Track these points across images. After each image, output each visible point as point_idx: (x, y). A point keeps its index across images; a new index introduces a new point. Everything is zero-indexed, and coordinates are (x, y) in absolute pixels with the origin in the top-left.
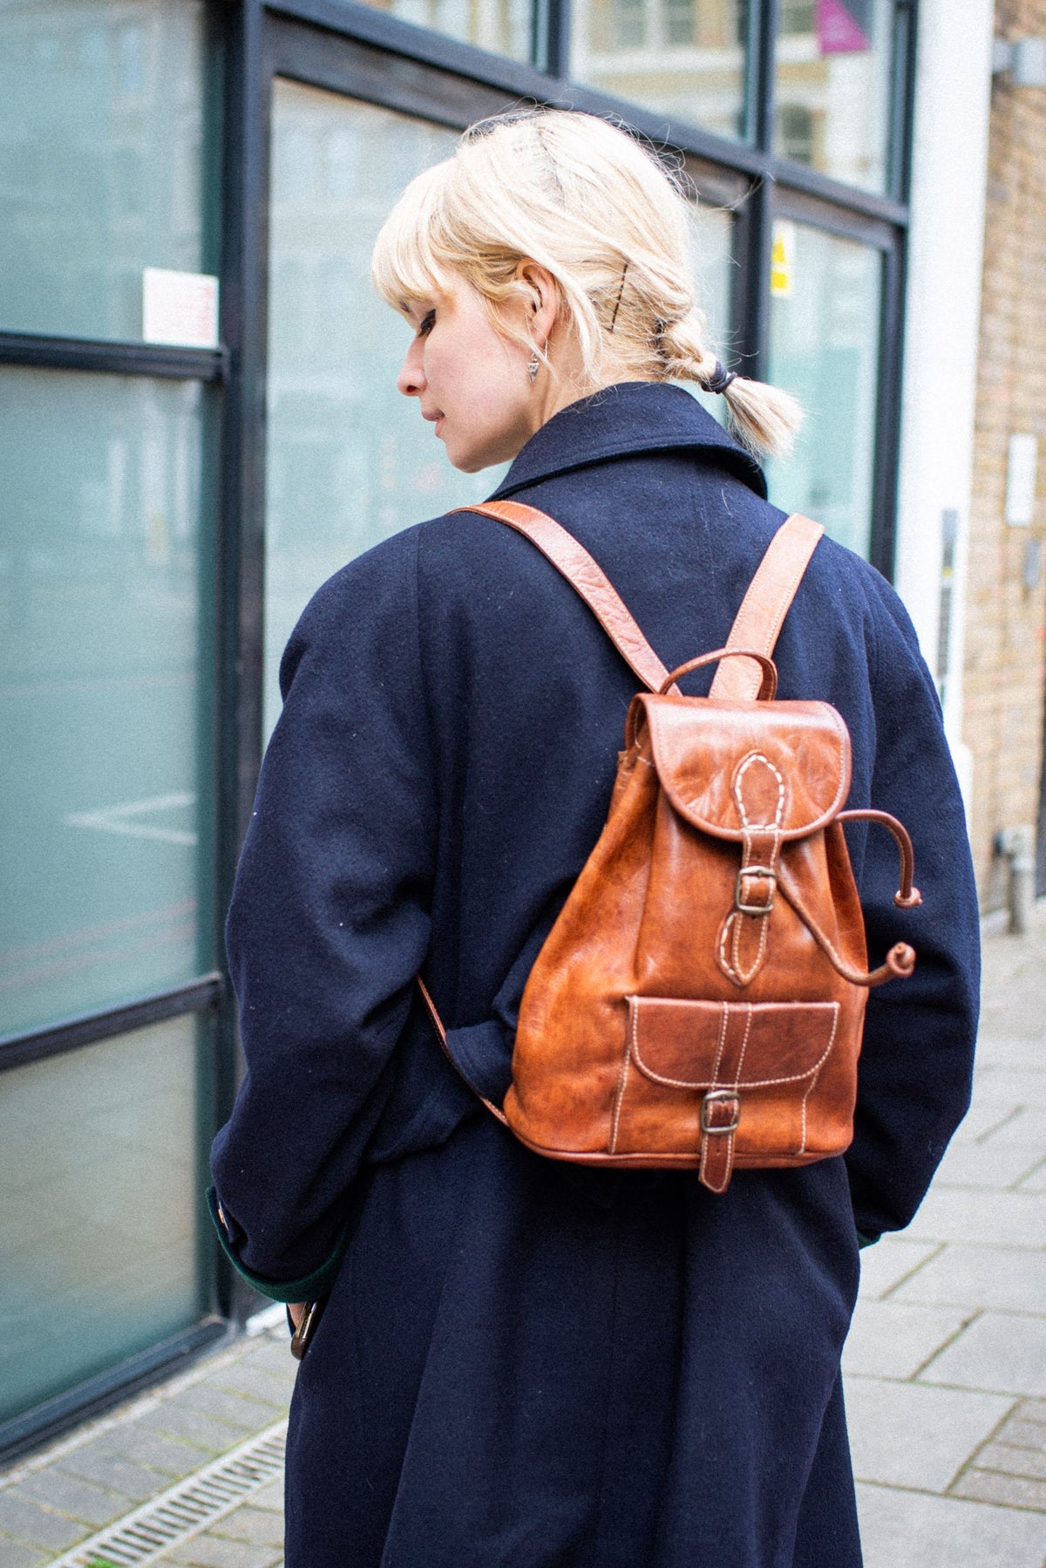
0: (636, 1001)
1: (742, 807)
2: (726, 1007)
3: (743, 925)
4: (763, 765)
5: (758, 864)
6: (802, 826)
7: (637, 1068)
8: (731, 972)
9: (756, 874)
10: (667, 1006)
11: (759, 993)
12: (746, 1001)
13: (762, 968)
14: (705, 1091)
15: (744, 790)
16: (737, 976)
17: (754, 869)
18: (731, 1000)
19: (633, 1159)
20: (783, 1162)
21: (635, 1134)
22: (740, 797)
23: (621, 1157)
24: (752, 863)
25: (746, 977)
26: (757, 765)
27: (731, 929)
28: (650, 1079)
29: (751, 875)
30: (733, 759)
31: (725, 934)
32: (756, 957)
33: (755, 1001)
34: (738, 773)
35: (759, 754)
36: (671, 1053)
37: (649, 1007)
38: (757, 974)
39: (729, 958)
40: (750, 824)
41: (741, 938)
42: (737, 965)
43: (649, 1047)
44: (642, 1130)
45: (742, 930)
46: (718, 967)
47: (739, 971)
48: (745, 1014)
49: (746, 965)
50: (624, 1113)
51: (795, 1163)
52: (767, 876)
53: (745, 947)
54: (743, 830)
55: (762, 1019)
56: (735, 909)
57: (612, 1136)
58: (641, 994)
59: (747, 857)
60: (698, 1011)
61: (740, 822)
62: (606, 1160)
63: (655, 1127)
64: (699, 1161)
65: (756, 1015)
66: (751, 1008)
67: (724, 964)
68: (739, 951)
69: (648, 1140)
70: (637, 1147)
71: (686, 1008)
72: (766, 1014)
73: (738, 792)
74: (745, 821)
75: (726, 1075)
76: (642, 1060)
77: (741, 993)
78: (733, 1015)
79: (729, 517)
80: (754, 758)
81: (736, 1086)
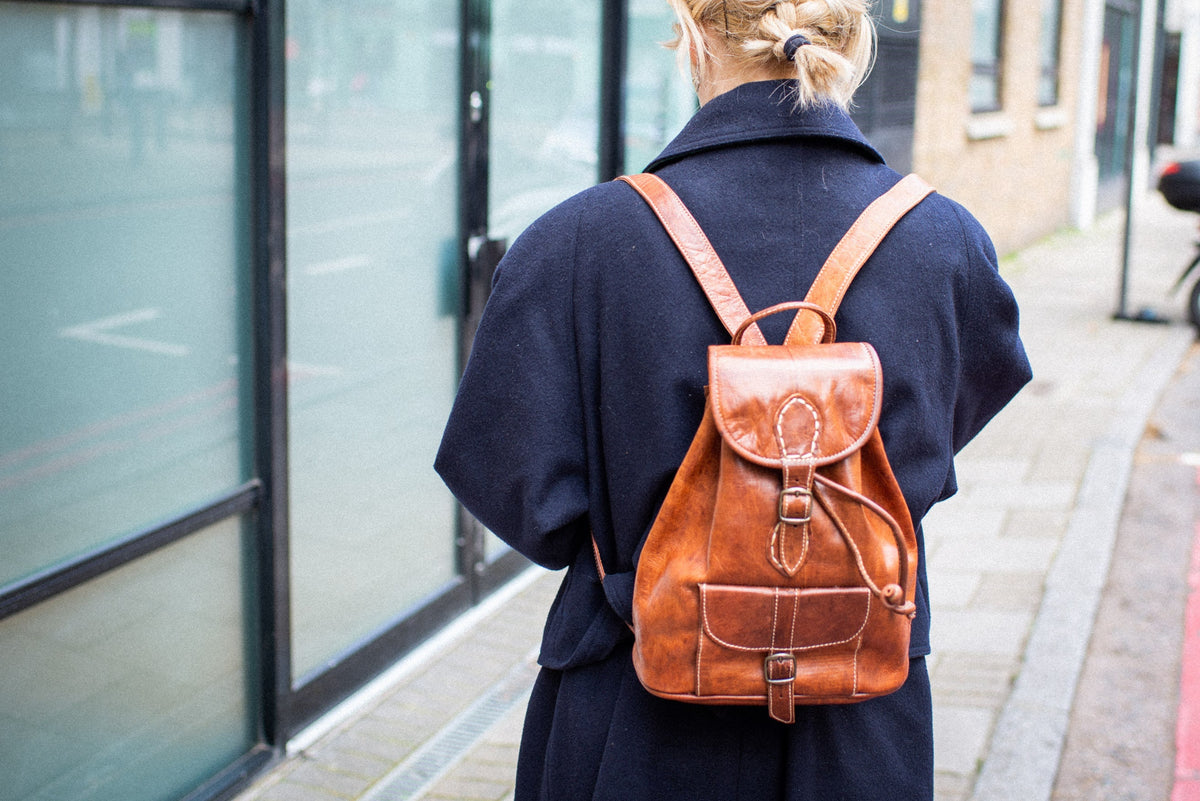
0: (704, 588)
1: (782, 440)
2: (778, 592)
3: (786, 531)
4: (803, 406)
5: (797, 486)
6: (834, 454)
7: (709, 638)
8: (780, 566)
9: (795, 494)
10: (730, 592)
11: (805, 582)
12: (794, 587)
13: (806, 562)
14: (766, 654)
15: (784, 426)
16: (784, 570)
17: (793, 490)
18: (782, 587)
19: (715, 699)
20: (841, 701)
21: (714, 683)
22: (780, 433)
23: (705, 698)
24: (792, 485)
25: (791, 570)
26: (797, 406)
27: (778, 533)
28: (719, 645)
29: (790, 494)
30: (778, 403)
31: (774, 536)
32: (799, 556)
33: (802, 587)
34: (779, 413)
35: (798, 397)
36: (735, 625)
37: (714, 592)
38: (801, 568)
39: (778, 556)
40: (788, 454)
41: (786, 541)
42: (784, 561)
43: (716, 622)
44: (720, 680)
45: (786, 535)
46: (770, 562)
47: (786, 566)
48: (792, 598)
49: (792, 562)
50: (703, 668)
51: (849, 701)
52: (803, 495)
53: (790, 548)
54: (783, 459)
55: (806, 602)
56: (779, 520)
57: (696, 684)
58: (710, 583)
59: (787, 480)
60: (754, 596)
61: (781, 452)
62: (694, 700)
63: (730, 678)
64: (767, 701)
65: (802, 598)
66: (797, 593)
67: (775, 560)
68: (785, 551)
69: (726, 687)
70: (716, 692)
71: (744, 594)
72: (811, 598)
73: (779, 428)
74: (784, 451)
75: (782, 642)
76: (712, 631)
77: (788, 582)
78: (782, 598)
79: (824, 192)
80: (794, 400)
81: (791, 649)
